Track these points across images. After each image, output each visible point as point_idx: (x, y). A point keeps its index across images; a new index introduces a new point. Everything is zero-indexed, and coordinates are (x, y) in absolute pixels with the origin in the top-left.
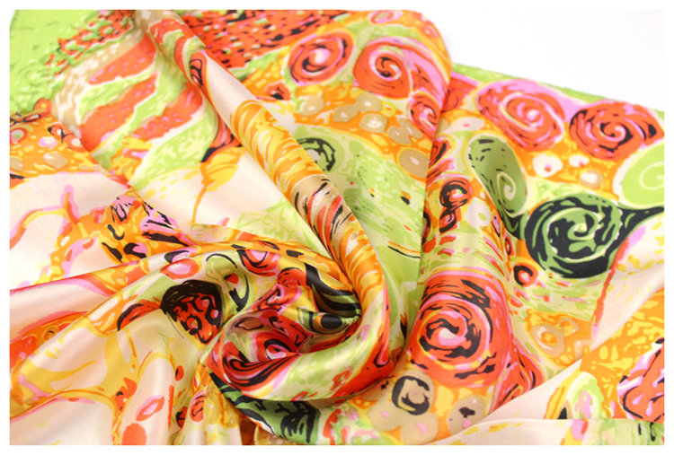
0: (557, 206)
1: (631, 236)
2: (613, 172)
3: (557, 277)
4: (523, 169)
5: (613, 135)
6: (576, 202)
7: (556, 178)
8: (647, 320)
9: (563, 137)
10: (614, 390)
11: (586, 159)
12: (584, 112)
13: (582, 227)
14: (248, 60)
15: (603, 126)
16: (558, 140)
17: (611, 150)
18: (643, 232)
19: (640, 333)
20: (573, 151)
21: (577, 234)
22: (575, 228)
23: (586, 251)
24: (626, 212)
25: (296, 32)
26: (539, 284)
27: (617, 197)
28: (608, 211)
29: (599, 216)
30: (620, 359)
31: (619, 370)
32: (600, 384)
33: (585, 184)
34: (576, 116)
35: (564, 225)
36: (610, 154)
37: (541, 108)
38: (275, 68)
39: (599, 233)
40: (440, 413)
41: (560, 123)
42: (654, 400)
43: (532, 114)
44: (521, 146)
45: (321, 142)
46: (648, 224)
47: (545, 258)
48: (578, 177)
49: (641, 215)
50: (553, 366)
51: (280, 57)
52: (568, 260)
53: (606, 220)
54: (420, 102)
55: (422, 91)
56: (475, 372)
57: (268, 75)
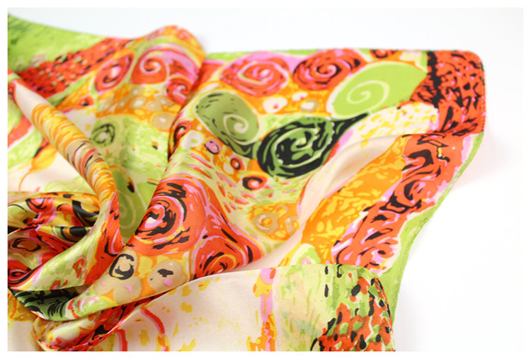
0: (283, 130)
1: (341, 139)
2: (327, 97)
3: (282, 179)
4: (254, 111)
5: (326, 73)
6: (297, 124)
7: (282, 112)
8: (355, 196)
9: (288, 82)
10: (329, 253)
11: (304, 94)
12: (304, 63)
13: (303, 140)
14: (68, 86)
15: (318, 69)
16: (284, 86)
17: (325, 83)
18: (351, 134)
19: (351, 206)
20: (296, 90)
21: (299, 147)
22: (297, 143)
23: (306, 157)
24: (337, 123)
25: (100, 61)
26: (267, 187)
27: (330, 114)
28: (322, 126)
29: (316, 131)
30: (334, 228)
31: (333, 237)
32: (318, 250)
33: (304, 111)
34: (298, 67)
35: (288, 142)
36: (324, 86)
37: (271, 68)
38: (85, 87)
39: (315, 143)
40: (142, 276)
41: (286, 74)
42: (362, 254)
43: (265, 73)
44: (250, 95)
45: (108, 126)
46: (355, 128)
47: (273, 168)
48: (299, 107)
49: (349, 123)
51: (89, 79)
52: (291, 166)
53: (321, 133)
54: (175, 83)
55: (178, 76)
56: (170, 243)
57: (80, 93)
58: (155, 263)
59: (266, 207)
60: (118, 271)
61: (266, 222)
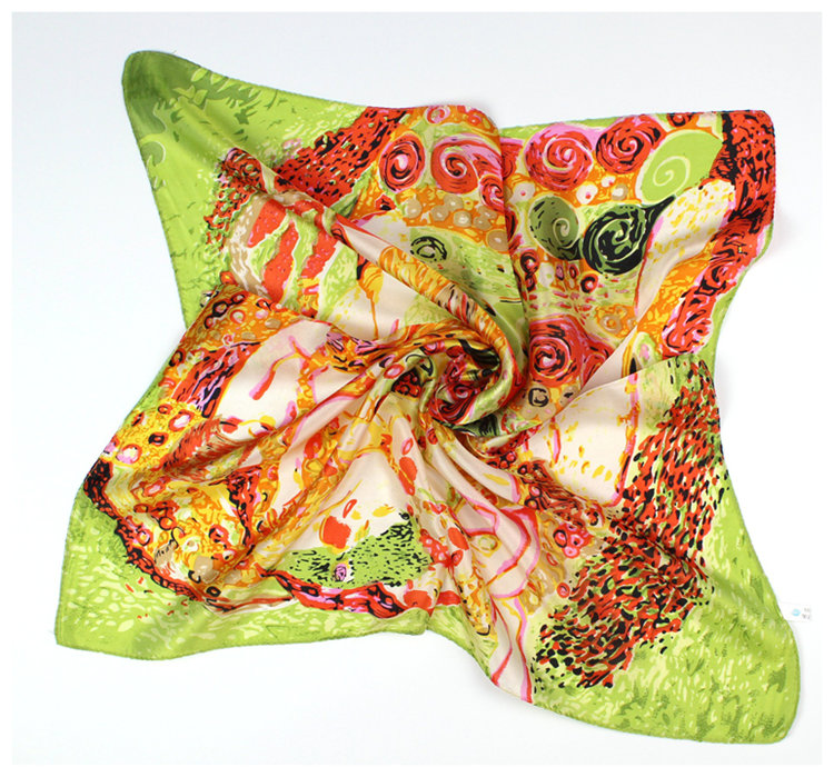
0: (600, 223)
1: (654, 228)
2: (634, 179)
3: (611, 276)
4: (571, 206)
5: (629, 150)
6: (612, 215)
7: (595, 202)
8: (673, 284)
9: (594, 166)
10: (661, 337)
11: (612, 178)
12: (604, 136)
13: (620, 233)
14: (352, 185)
15: (620, 144)
16: (590, 169)
17: (629, 163)
18: (662, 221)
19: (671, 294)
20: (603, 175)
21: (618, 239)
22: (616, 236)
23: (627, 250)
24: (648, 210)
25: (375, 144)
26: (601, 286)
27: (640, 201)
28: (635, 214)
29: (630, 221)
30: (660, 316)
31: (661, 323)
32: (651, 336)
33: (616, 198)
34: (599, 142)
35: (608, 235)
36: (629, 167)
37: (572, 146)
38: (374, 184)
39: (632, 233)
40: (555, 401)
41: (589, 153)
42: (685, 334)
43: (568, 153)
44: (565, 190)
45: (432, 239)
46: (664, 214)
47: (600, 265)
48: (610, 194)
49: (659, 208)
50: (617, 340)
51: (373, 173)
52: (615, 261)
53: (635, 222)
54: (487, 184)
55: (486, 174)
56: (566, 374)
57: (371, 193)
58: (560, 390)
59: (607, 309)
60: (537, 401)
61: (611, 323)
